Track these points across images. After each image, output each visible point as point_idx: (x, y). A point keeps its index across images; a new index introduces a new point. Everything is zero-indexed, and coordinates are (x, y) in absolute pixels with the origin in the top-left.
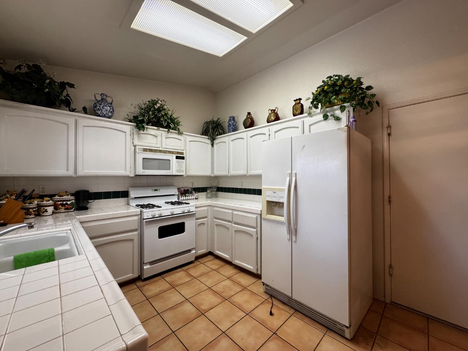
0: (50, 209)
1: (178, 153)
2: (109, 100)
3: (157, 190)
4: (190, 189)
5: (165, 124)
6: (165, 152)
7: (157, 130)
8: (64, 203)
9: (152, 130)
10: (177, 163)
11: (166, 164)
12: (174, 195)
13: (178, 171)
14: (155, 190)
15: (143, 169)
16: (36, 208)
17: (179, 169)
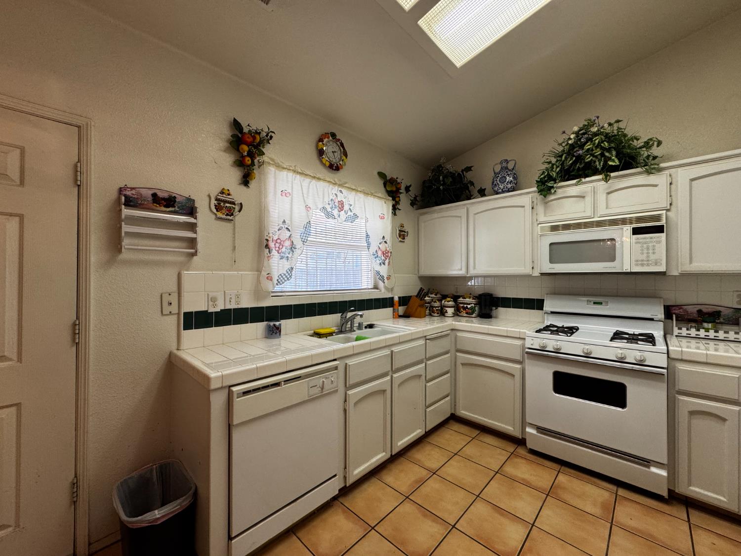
0: (450, 311)
1: (639, 220)
2: (510, 166)
3: (600, 303)
4: (725, 312)
5: (599, 165)
6: (599, 224)
7: (576, 185)
8: (465, 306)
9: (571, 188)
10: (636, 243)
11: (606, 249)
12: (652, 320)
13: (638, 262)
14: (595, 303)
15: (551, 261)
16: (438, 307)
17: (644, 257)
